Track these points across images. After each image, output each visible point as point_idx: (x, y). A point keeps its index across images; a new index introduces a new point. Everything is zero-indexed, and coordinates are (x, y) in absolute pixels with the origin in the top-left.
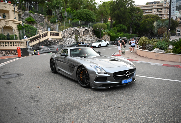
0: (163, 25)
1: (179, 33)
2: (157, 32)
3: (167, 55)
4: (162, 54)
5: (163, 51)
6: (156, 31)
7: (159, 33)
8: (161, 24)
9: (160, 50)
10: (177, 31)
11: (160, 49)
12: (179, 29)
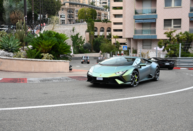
0: (18, 7)
1: (64, 20)
2: (9, 19)
3: (14, 61)
4: (6, 60)
5: (12, 54)
6: (7, 17)
7: (12, 20)
8: (14, 6)
9: (7, 53)
10: (61, 17)
11: (6, 50)
12: (63, 14)
